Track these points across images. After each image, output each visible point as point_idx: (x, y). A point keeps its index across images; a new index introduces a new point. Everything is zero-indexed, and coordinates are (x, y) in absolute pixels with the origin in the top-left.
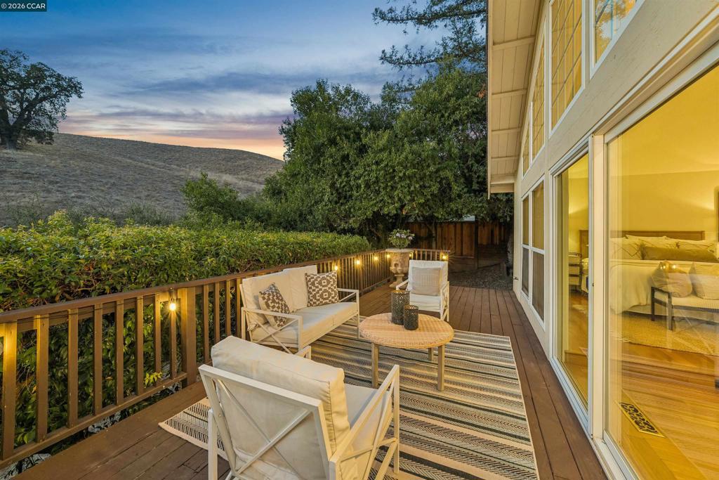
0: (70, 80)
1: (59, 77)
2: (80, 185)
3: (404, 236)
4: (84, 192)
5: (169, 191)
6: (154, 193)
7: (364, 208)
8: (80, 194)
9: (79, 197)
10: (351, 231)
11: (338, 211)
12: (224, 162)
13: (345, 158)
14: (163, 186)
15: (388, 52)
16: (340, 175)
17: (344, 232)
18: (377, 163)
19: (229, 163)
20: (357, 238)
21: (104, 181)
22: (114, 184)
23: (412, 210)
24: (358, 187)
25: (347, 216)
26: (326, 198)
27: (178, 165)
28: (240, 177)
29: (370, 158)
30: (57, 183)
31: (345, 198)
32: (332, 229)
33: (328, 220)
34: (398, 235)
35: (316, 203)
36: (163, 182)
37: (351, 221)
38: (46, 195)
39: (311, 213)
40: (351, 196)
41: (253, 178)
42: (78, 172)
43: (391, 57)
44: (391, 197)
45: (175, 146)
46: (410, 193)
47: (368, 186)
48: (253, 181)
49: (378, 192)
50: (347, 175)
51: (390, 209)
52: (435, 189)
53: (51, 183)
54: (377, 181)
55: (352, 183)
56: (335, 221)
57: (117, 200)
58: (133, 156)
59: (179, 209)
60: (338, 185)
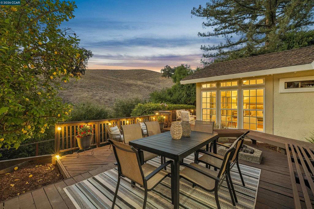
0: (89, 51)
1: (86, 51)
2: (95, 89)
4: (97, 91)
5: (121, 90)
6: (116, 91)
8: (96, 92)
9: (97, 93)
10: (191, 104)
11: (187, 99)
12: (136, 76)
14: (119, 88)
15: (203, 46)
16: (188, 90)
17: (189, 104)
19: (139, 76)
20: (192, 106)
21: (101, 87)
22: (104, 88)
24: (193, 93)
25: (190, 100)
26: (185, 96)
27: (120, 78)
28: (144, 81)
30: (90, 88)
31: (189, 96)
32: (186, 104)
33: (185, 101)
35: (182, 97)
36: (118, 86)
38: (88, 93)
39: (180, 99)
40: (191, 95)
41: (149, 82)
42: (94, 84)
43: (204, 48)
45: (118, 70)
48: (149, 83)
50: (190, 91)
53: (88, 88)
56: (187, 102)
57: (107, 94)
58: (106, 76)
59: (125, 96)
60: (187, 93)
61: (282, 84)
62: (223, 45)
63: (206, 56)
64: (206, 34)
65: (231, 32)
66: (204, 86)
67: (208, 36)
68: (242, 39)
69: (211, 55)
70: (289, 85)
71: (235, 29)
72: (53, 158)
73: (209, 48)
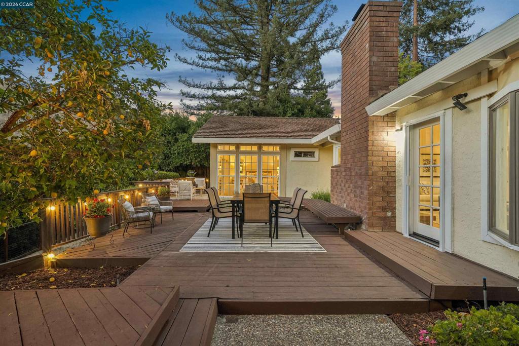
3: (193, 173)
7: (177, 161)
10: (170, 170)
11: (165, 163)
13: (169, 142)
16: (167, 149)
18: (183, 146)
20: (174, 173)
23: (196, 163)
24: (174, 154)
25: (169, 164)
29: (180, 143)
31: (168, 157)
34: (190, 172)
37: (171, 167)
40: (171, 157)
44: (188, 158)
46: (195, 157)
47: (178, 154)
49: (182, 156)
50: (170, 149)
51: (188, 162)
52: (204, 155)
54: (183, 152)
55: (172, 152)
56: (163, 167)
60: (165, 152)
61: (292, 153)
62: (213, 86)
63: (186, 95)
64: (189, 61)
65: (224, 70)
66: (220, 148)
67: (190, 64)
68: (236, 85)
69: (194, 94)
70: (298, 154)
71: (229, 68)
72: (45, 258)
73: (192, 83)
